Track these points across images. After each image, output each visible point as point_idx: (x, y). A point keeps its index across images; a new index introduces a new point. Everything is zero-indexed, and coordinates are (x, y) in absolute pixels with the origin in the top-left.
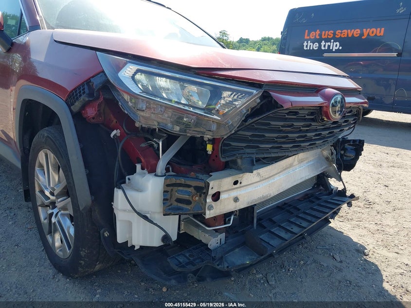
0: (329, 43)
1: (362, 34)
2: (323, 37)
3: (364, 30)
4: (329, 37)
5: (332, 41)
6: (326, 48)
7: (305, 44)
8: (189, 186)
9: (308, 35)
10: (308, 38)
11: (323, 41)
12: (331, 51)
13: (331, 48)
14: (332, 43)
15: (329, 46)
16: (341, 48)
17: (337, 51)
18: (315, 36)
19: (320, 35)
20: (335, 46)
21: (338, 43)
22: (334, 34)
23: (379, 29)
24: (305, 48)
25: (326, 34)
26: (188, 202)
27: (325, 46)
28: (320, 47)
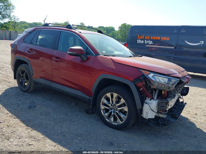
0: (148, 41)
1: (161, 39)
2: (146, 38)
3: (162, 37)
4: (148, 39)
5: (149, 40)
6: (147, 43)
7: (138, 41)
8: (164, 103)
9: (139, 37)
10: (139, 38)
11: (146, 40)
12: (149, 44)
13: (149, 43)
14: (149, 41)
15: (148, 42)
16: (153, 43)
17: (151, 45)
18: (142, 38)
19: (144, 38)
20: (151, 42)
21: (152, 42)
22: (150, 38)
23: (167, 38)
24: (138, 42)
25: (147, 38)
26: (163, 106)
27: (146, 42)
28: (144, 42)
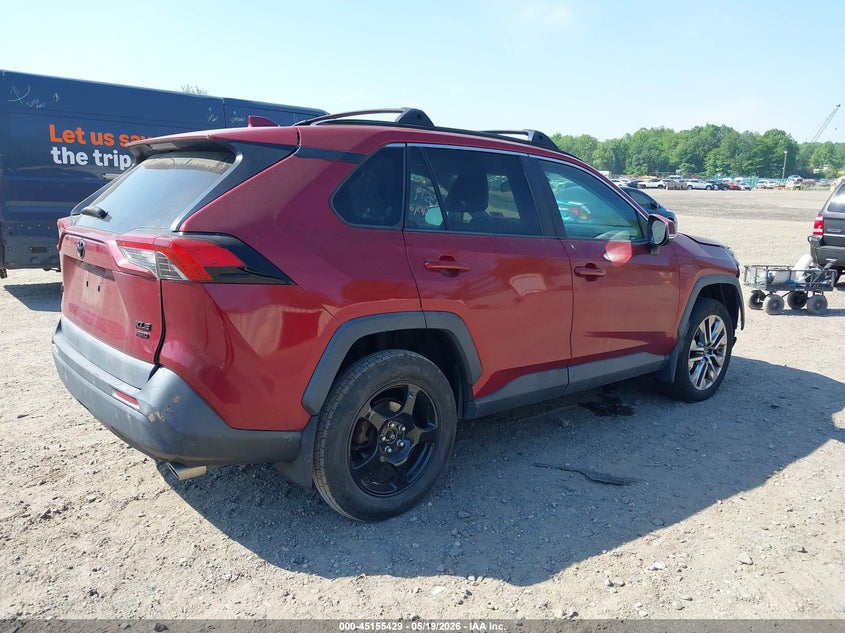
0: (110, 156)
2: (94, 142)
4: (106, 143)
5: (116, 152)
6: (106, 164)
7: (55, 152)
9: (59, 135)
10: (60, 140)
14: (116, 157)
15: (111, 161)
18: (76, 139)
19: (87, 138)
20: (124, 161)
21: (128, 157)
22: (117, 140)
24: (57, 161)
27: (102, 160)
28: (91, 160)
